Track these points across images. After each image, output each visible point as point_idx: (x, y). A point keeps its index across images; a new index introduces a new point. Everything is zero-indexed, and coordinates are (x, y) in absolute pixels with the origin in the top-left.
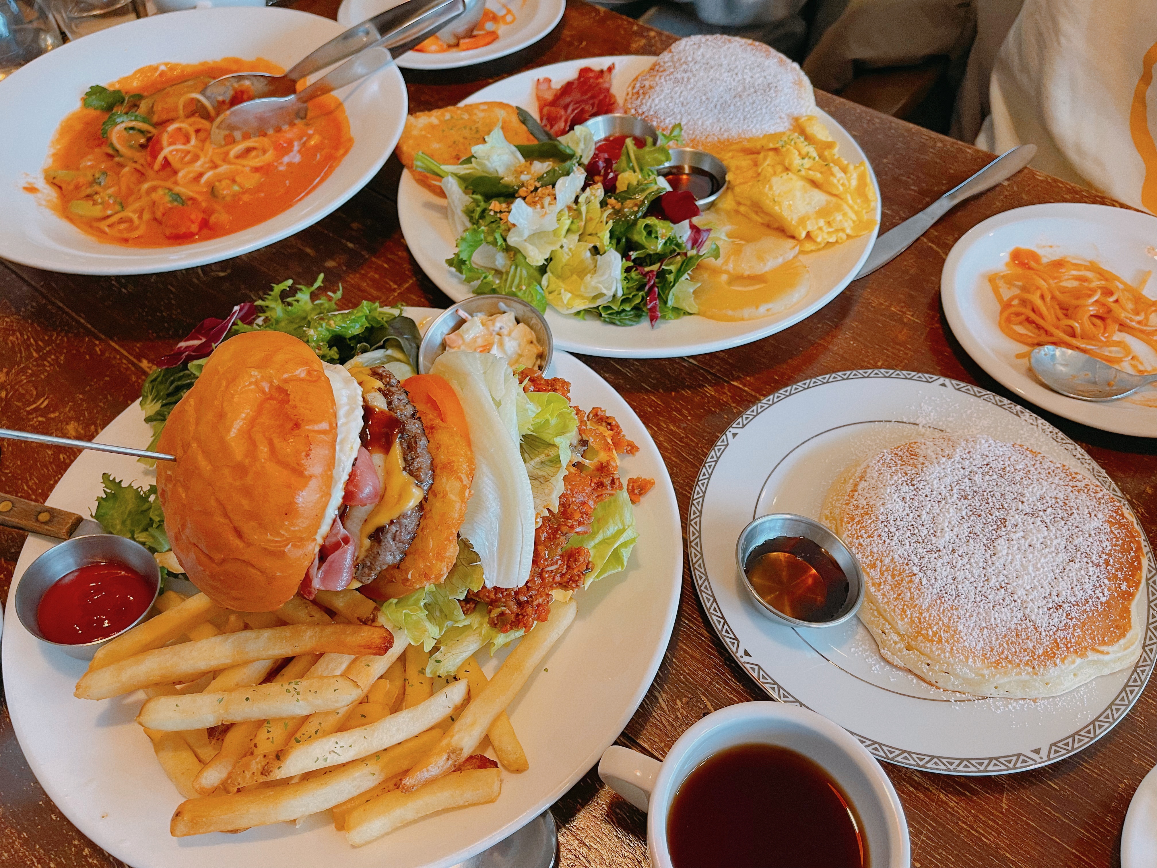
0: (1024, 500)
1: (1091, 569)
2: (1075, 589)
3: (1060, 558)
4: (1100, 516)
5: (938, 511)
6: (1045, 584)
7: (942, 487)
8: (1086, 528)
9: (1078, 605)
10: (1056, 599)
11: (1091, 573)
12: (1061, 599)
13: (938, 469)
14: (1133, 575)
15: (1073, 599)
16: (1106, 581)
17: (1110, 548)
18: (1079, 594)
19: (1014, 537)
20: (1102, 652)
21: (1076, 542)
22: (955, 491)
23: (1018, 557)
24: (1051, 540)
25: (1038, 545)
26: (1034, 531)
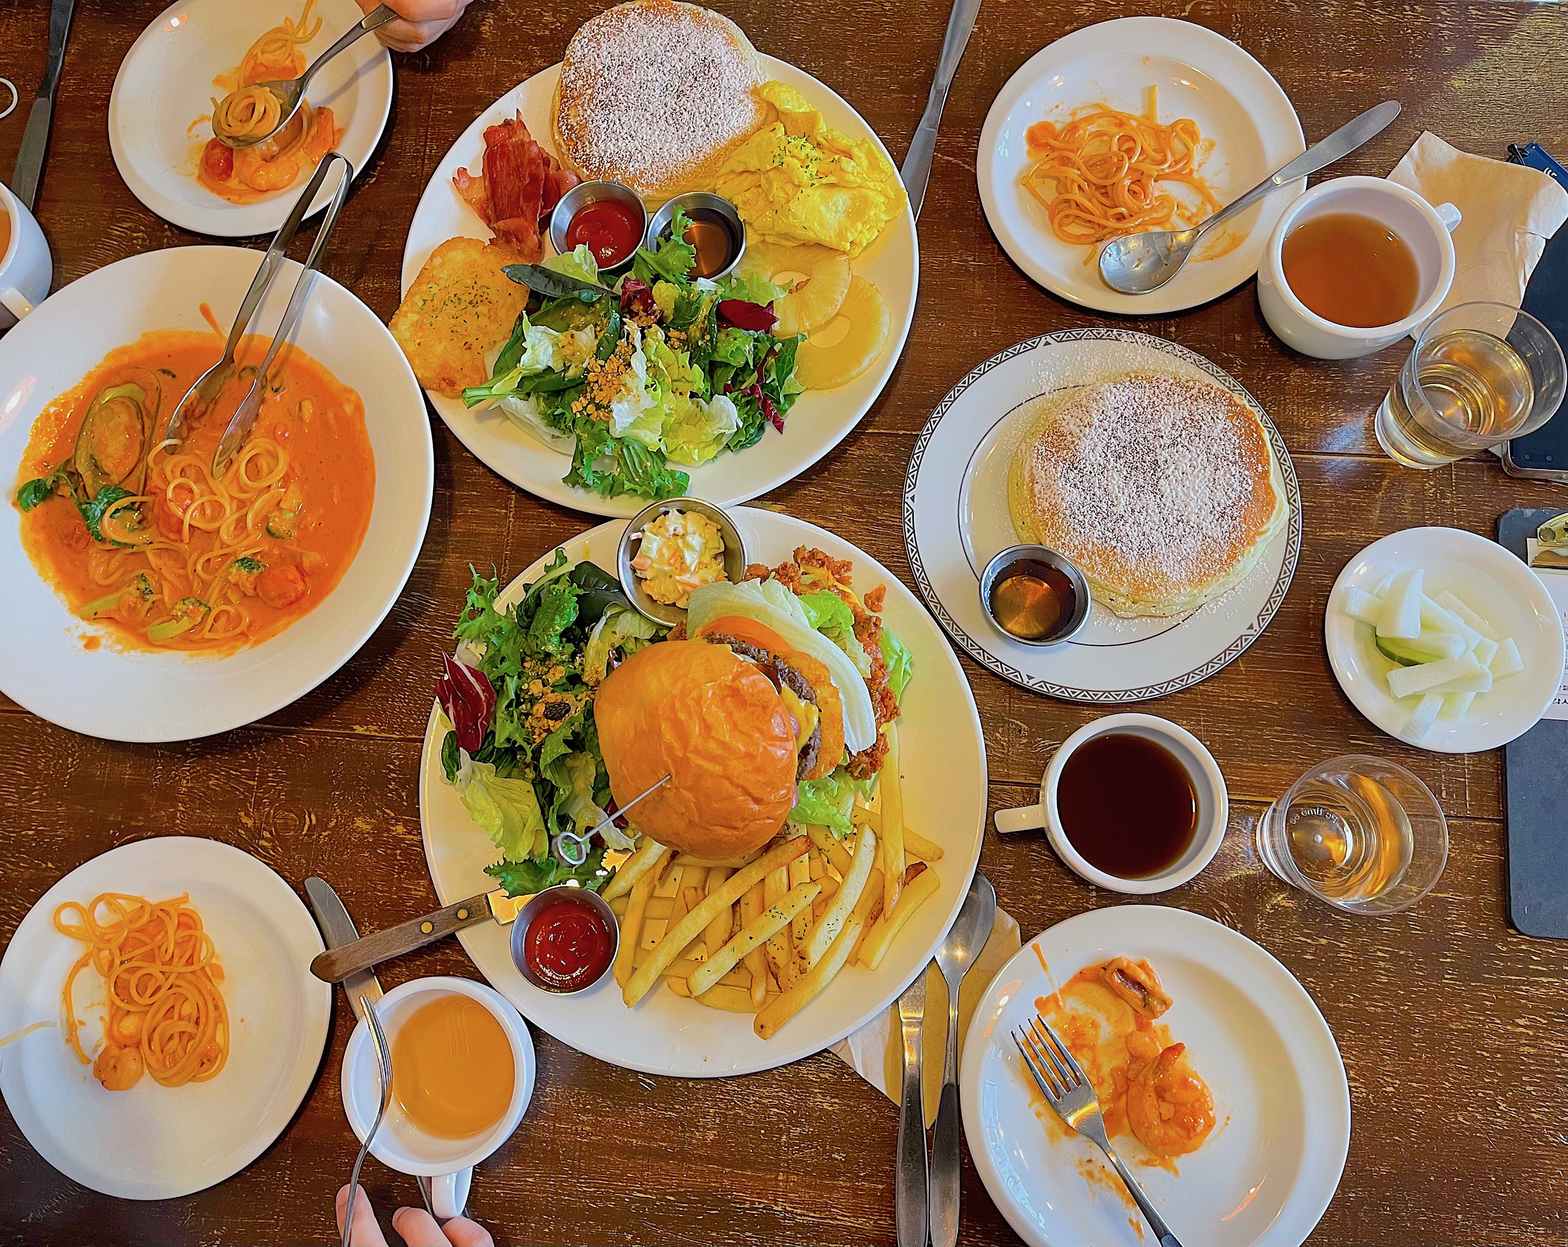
0: (1162, 434)
1: (1232, 469)
2: (1229, 493)
3: (1208, 474)
4: (1220, 417)
5: (1106, 482)
6: (1206, 500)
7: (1098, 458)
8: (1215, 435)
9: (1235, 505)
10: (1219, 509)
11: (1234, 473)
12: (1222, 506)
13: (1087, 442)
14: (1262, 455)
15: (1230, 502)
16: (1247, 472)
17: (1237, 441)
18: (1233, 495)
19: (1169, 472)
20: (1265, 532)
21: (1214, 451)
22: (1109, 455)
23: (1179, 489)
24: (1196, 460)
25: (1189, 471)
26: (1181, 459)
